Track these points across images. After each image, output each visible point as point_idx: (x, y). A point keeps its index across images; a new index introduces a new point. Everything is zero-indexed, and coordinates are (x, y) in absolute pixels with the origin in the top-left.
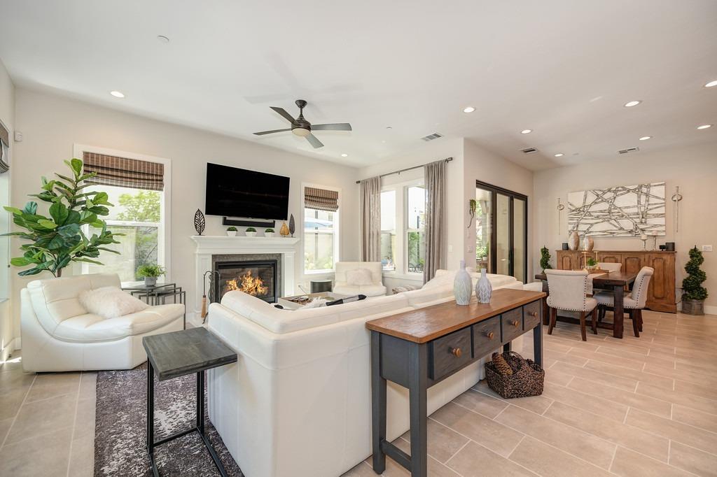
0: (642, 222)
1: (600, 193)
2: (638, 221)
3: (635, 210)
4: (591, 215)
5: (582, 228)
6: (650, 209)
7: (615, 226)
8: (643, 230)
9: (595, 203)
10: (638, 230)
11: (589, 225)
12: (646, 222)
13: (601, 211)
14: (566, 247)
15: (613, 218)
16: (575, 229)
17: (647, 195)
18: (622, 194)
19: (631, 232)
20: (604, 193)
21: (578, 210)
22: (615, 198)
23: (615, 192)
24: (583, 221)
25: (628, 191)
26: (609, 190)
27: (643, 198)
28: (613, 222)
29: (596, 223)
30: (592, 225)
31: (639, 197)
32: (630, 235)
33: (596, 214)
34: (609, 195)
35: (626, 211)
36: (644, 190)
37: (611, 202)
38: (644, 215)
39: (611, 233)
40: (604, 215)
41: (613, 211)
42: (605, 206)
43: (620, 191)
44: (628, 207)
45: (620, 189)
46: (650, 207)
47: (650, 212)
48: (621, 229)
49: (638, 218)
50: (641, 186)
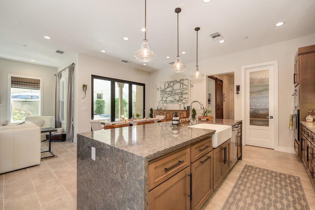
1: (169, 83)
2: (180, 96)
3: (179, 91)
4: (167, 93)
5: (164, 99)
7: (174, 98)
8: (182, 100)
9: (168, 87)
10: (180, 100)
12: (182, 97)
13: (170, 91)
15: (173, 94)
17: (183, 84)
18: (176, 84)
19: (178, 101)
20: (170, 83)
21: (163, 90)
22: (174, 85)
23: (174, 82)
24: (165, 96)
25: (177, 82)
26: (172, 82)
27: (182, 85)
28: (173, 96)
29: (168, 97)
30: (167, 97)
31: (180, 85)
33: (168, 93)
34: (172, 84)
36: (182, 82)
37: (172, 87)
38: (182, 93)
39: (172, 101)
40: (170, 93)
41: (173, 91)
42: (170, 89)
43: (175, 82)
44: (177, 90)
45: (175, 81)
46: (184, 90)
47: (184, 92)
48: (175, 100)
49: (180, 94)
50: (181, 80)
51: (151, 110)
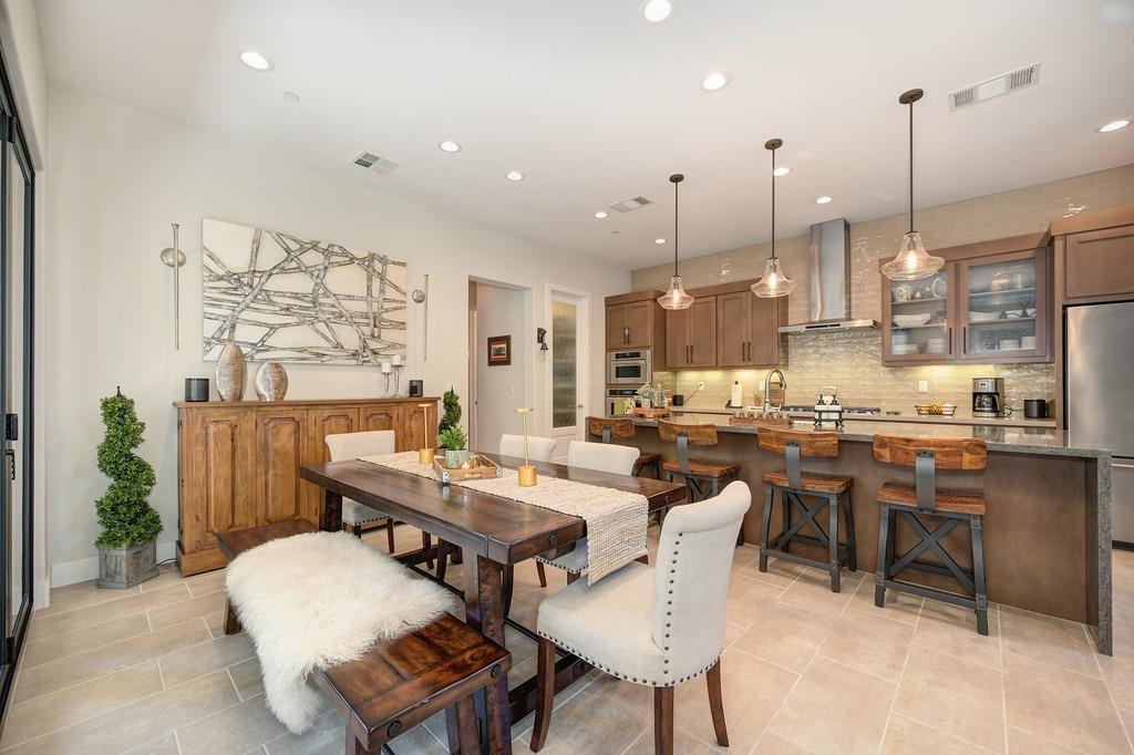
0: (373, 336)
1: (294, 246)
2: (367, 331)
3: (361, 307)
4: (270, 302)
5: (247, 334)
6: (387, 311)
7: (326, 338)
8: (376, 353)
9: (281, 269)
10: (368, 352)
11: (267, 330)
12: (379, 336)
13: (296, 296)
14: (200, 391)
15: (322, 317)
16: (226, 336)
17: (382, 278)
18: (339, 264)
19: (355, 355)
20: (303, 250)
21: (235, 279)
22: (326, 268)
23: (327, 253)
24: (246, 315)
25: (352, 260)
26: (315, 246)
27: (376, 283)
28: (321, 327)
29: (285, 325)
30: (273, 328)
31: (370, 279)
32: (355, 362)
33: (282, 301)
34: (311, 258)
35: (347, 304)
36: (378, 266)
37: (318, 276)
38: (377, 322)
39: (318, 355)
40: (301, 307)
41: (321, 300)
42: (303, 284)
43: (335, 253)
44: (350, 298)
45: (336, 249)
46: (387, 305)
47: (385, 316)
48: (338, 346)
49: (368, 325)
50: (372, 257)
51: (119, 413)
